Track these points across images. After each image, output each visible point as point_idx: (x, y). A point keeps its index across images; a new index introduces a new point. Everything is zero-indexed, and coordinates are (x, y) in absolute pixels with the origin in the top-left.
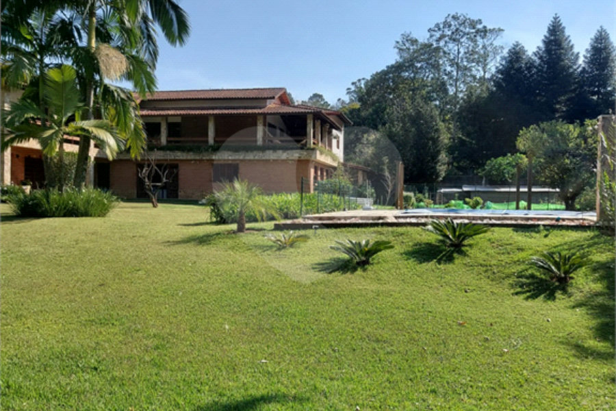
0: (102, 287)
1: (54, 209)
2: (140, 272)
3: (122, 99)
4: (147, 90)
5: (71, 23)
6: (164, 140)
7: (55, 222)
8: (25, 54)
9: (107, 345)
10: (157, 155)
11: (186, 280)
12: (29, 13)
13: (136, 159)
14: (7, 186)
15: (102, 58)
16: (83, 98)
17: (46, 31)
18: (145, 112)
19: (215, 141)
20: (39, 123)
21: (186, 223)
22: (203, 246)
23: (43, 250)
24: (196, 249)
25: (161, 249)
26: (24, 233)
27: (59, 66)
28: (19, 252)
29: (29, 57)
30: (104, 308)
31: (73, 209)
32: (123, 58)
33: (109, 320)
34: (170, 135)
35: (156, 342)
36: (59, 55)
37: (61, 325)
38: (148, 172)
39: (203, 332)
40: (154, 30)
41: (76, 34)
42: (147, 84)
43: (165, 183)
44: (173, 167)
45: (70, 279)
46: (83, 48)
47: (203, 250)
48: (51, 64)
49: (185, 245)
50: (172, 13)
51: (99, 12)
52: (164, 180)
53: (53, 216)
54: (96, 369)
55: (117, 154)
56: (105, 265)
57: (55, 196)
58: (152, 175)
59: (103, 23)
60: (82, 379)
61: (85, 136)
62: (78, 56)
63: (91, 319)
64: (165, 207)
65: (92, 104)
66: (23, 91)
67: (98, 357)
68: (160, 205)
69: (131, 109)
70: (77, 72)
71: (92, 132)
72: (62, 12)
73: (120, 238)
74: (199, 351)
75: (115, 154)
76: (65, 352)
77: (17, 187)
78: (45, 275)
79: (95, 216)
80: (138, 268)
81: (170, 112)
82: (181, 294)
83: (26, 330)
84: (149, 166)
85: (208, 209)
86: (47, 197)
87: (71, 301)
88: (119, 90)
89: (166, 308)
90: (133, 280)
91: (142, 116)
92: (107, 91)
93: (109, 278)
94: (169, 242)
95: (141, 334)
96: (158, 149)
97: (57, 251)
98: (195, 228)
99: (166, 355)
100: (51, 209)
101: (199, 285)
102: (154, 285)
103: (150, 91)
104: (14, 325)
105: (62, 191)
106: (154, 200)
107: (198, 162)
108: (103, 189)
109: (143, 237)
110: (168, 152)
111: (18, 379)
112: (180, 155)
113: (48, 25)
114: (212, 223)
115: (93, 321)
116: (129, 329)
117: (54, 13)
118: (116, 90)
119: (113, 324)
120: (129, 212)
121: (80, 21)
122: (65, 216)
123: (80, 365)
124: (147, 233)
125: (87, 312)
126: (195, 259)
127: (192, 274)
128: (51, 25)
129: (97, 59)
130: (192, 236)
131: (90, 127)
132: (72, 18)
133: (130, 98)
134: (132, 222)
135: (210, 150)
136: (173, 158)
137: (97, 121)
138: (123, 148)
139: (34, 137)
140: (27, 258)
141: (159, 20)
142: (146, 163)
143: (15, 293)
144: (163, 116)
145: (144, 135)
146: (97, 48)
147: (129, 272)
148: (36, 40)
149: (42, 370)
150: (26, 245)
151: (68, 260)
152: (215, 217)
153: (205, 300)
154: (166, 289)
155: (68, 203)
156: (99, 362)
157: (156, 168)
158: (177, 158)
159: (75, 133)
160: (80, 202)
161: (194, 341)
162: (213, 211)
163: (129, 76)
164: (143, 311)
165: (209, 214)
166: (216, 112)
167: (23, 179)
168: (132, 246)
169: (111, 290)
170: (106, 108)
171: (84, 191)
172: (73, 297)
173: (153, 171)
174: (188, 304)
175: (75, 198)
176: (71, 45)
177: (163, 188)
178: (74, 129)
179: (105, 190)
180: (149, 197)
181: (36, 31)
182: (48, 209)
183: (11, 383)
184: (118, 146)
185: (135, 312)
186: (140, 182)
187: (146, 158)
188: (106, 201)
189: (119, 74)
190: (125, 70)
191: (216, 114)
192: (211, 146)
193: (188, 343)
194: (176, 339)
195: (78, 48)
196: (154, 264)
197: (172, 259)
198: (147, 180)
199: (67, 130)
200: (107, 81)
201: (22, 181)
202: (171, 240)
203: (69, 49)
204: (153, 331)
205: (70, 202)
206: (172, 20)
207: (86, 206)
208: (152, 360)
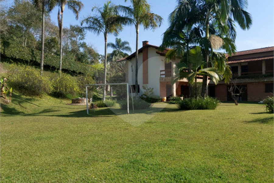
0: (217, 141)
1: (194, 106)
2: (234, 135)
3: (220, 57)
4: (232, 52)
5: (199, 29)
6: (239, 74)
7: (194, 112)
8: (182, 44)
9: (223, 167)
10: (236, 81)
11: (257, 140)
12: (183, 28)
13: (227, 84)
14: (175, 97)
15: (212, 41)
16: (204, 59)
17: (189, 33)
18: (230, 62)
19: (266, 72)
20: (187, 71)
21: (253, 112)
22: (264, 124)
23: (191, 123)
24: (260, 125)
25: (243, 125)
26: (183, 116)
27: (194, 47)
28: (182, 124)
29: (183, 45)
30: (219, 150)
31: (201, 106)
32: (221, 39)
33: (223, 156)
34: (242, 71)
35: (247, 169)
36: (194, 43)
37: (202, 156)
38: (233, 89)
39: (270, 167)
40: (234, 25)
41: (201, 33)
42: (232, 49)
43: (241, 94)
44: (245, 86)
45: (203, 136)
46: (204, 38)
47: (264, 126)
48: (191, 46)
49: (254, 123)
50: (243, 15)
51: (210, 22)
52: (241, 92)
53: (193, 109)
54: (220, 177)
55: (219, 81)
56: (217, 131)
57: (194, 101)
58: (235, 90)
59: (212, 26)
60: (215, 181)
61: (205, 75)
62: (202, 42)
63: (215, 154)
64: (241, 105)
65: (208, 61)
66: (181, 59)
67: (221, 172)
68: (239, 104)
69: (224, 61)
70: (201, 48)
71: (208, 73)
72: (195, 25)
73: (222, 119)
74: (269, 176)
75: (218, 82)
76: (206, 168)
77: (178, 97)
78: (193, 134)
79: (210, 109)
80: (233, 133)
81: (242, 61)
82: (255, 147)
83: (189, 156)
84: (233, 86)
85: (265, 106)
86: (191, 101)
87: (205, 146)
88: (219, 54)
89: (249, 153)
90: (231, 138)
91: (229, 64)
92: (214, 55)
93: (220, 137)
94: (246, 121)
95: (239, 164)
96: (237, 78)
97: (196, 124)
98: (258, 115)
99: (252, 176)
100: (192, 106)
101: (264, 143)
102: (242, 141)
103: (233, 53)
104: (184, 154)
105: (196, 99)
106: (236, 102)
107: (257, 83)
108: (213, 97)
109: (233, 119)
110: (242, 79)
111: (189, 177)
112: (247, 80)
113: (190, 31)
114: (267, 113)
115: (216, 155)
116: (233, 161)
117: (192, 26)
118: (218, 54)
119: (225, 158)
120: (225, 107)
121: (202, 27)
122: (198, 109)
123: (213, 175)
124: (235, 117)
125: (212, 151)
126: (260, 130)
127: (260, 137)
128: (191, 31)
129: (210, 42)
130: (258, 119)
131: (207, 71)
132: (199, 26)
133: (224, 57)
134: (227, 112)
135: (263, 77)
136: (244, 82)
137: (210, 68)
138: (222, 79)
139: (185, 77)
140: (185, 126)
141: (237, 20)
142: (232, 85)
143: (183, 141)
144: (239, 63)
145: (231, 72)
146: (210, 37)
147: (229, 135)
148: (185, 38)
149: (198, 174)
150: (184, 121)
151: (201, 128)
152: (269, 110)
153: (268, 150)
154: (247, 144)
155: (199, 104)
156: (221, 174)
157: (237, 87)
158: (246, 82)
159: (201, 74)
160: (204, 103)
161: (266, 171)
162: (267, 107)
163: (224, 47)
164: (237, 153)
165: (266, 108)
166: (266, 58)
167: (180, 94)
168: (228, 123)
169: (221, 142)
170: (213, 63)
171: (205, 98)
172: (205, 144)
173: (235, 89)
174: (260, 152)
175: (202, 102)
176: (199, 38)
177: (240, 96)
178: (201, 72)
179: (214, 98)
180: (233, 100)
181: (185, 34)
182: (191, 106)
183: (186, 178)
184: (220, 78)
185: (234, 153)
186: (229, 94)
187: (232, 83)
188: (215, 103)
189: (219, 47)
190: (222, 45)
191: (266, 59)
192: (264, 75)
193: (263, 171)
194: (256, 168)
195: (202, 38)
196: (240, 132)
197: (249, 130)
198: (232, 93)
199: (198, 73)
200: (214, 51)
201: (180, 95)
202: (247, 121)
203: (198, 40)
204: (244, 163)
205: (200, 103)
206: (243, 19)
207: (207, 105)
208: (246, 177)
